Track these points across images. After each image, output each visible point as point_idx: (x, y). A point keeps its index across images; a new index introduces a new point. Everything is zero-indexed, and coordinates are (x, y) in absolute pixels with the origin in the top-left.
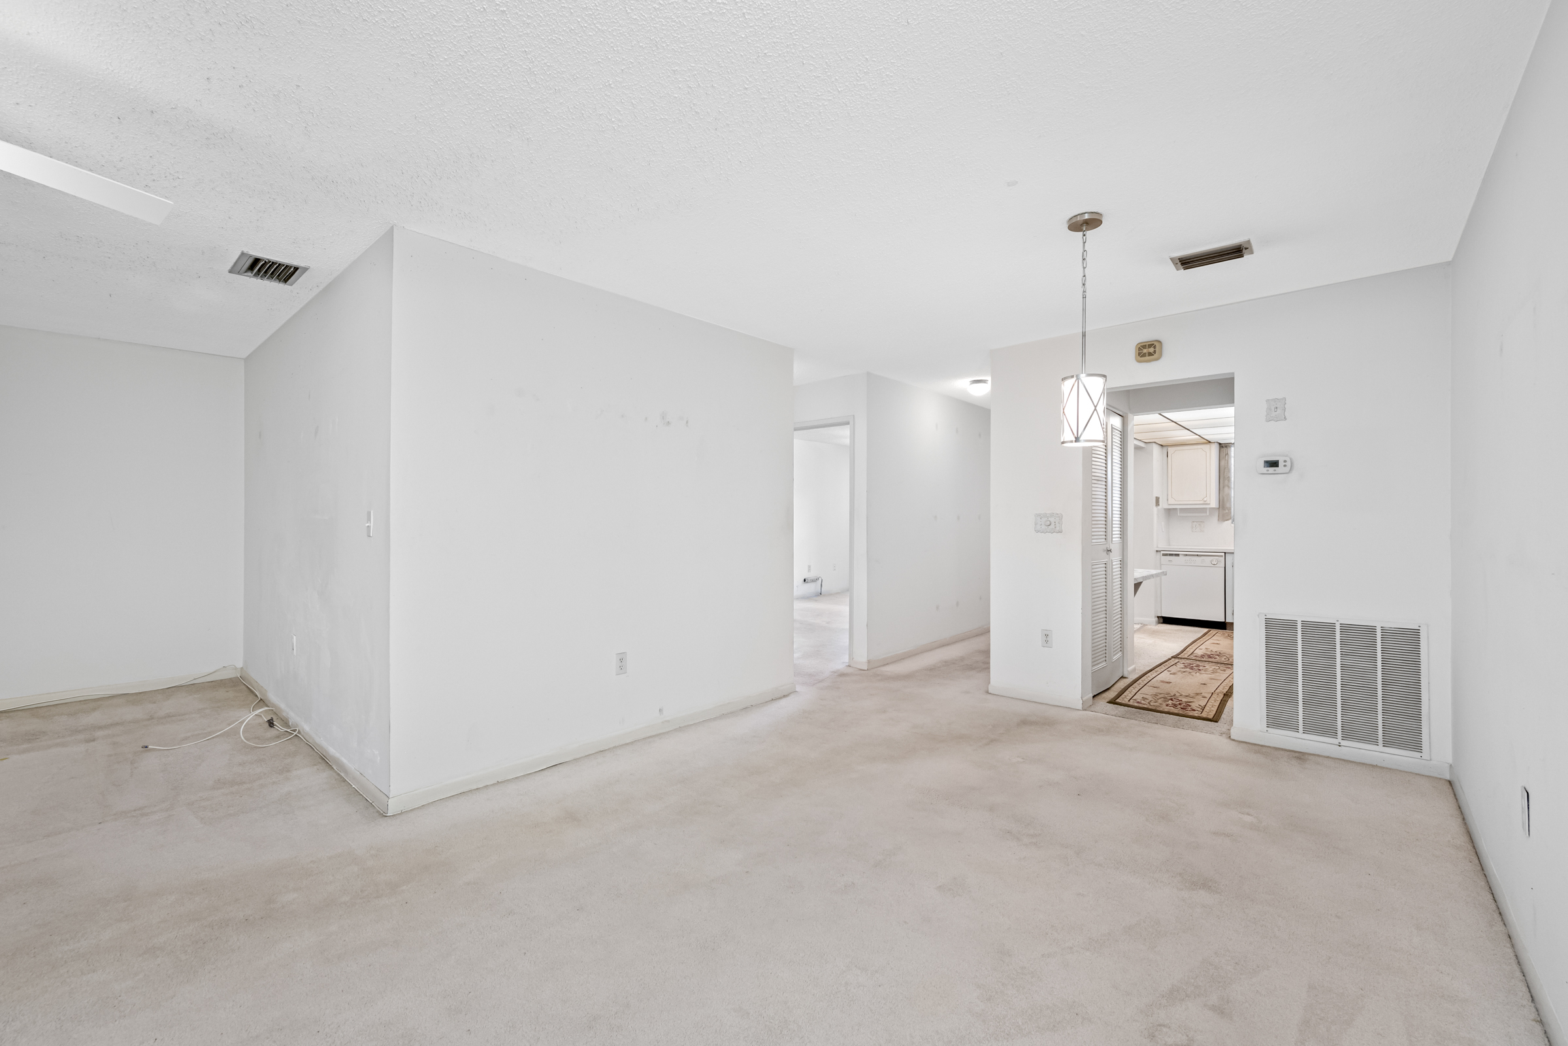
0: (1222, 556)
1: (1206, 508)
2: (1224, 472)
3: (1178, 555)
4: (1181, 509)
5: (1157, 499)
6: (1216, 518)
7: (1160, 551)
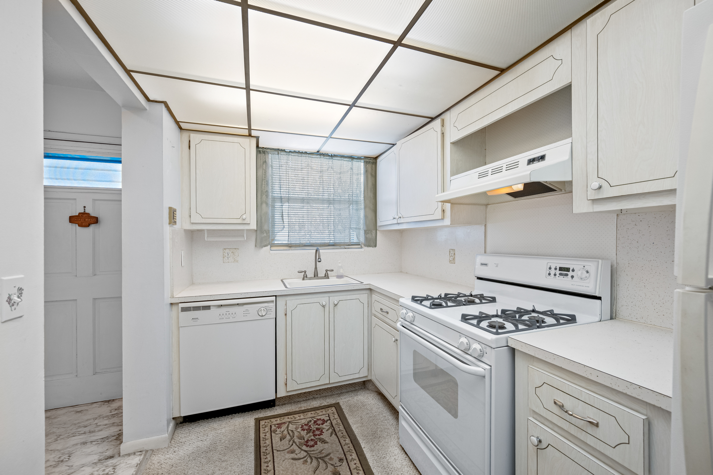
0: (272, 301)
1: (243, 230)
2: (262, 184)
3: (208, 308)
4: (208, 230)
5: (172, 213)
6: (252, 243)
7: (177, 304)
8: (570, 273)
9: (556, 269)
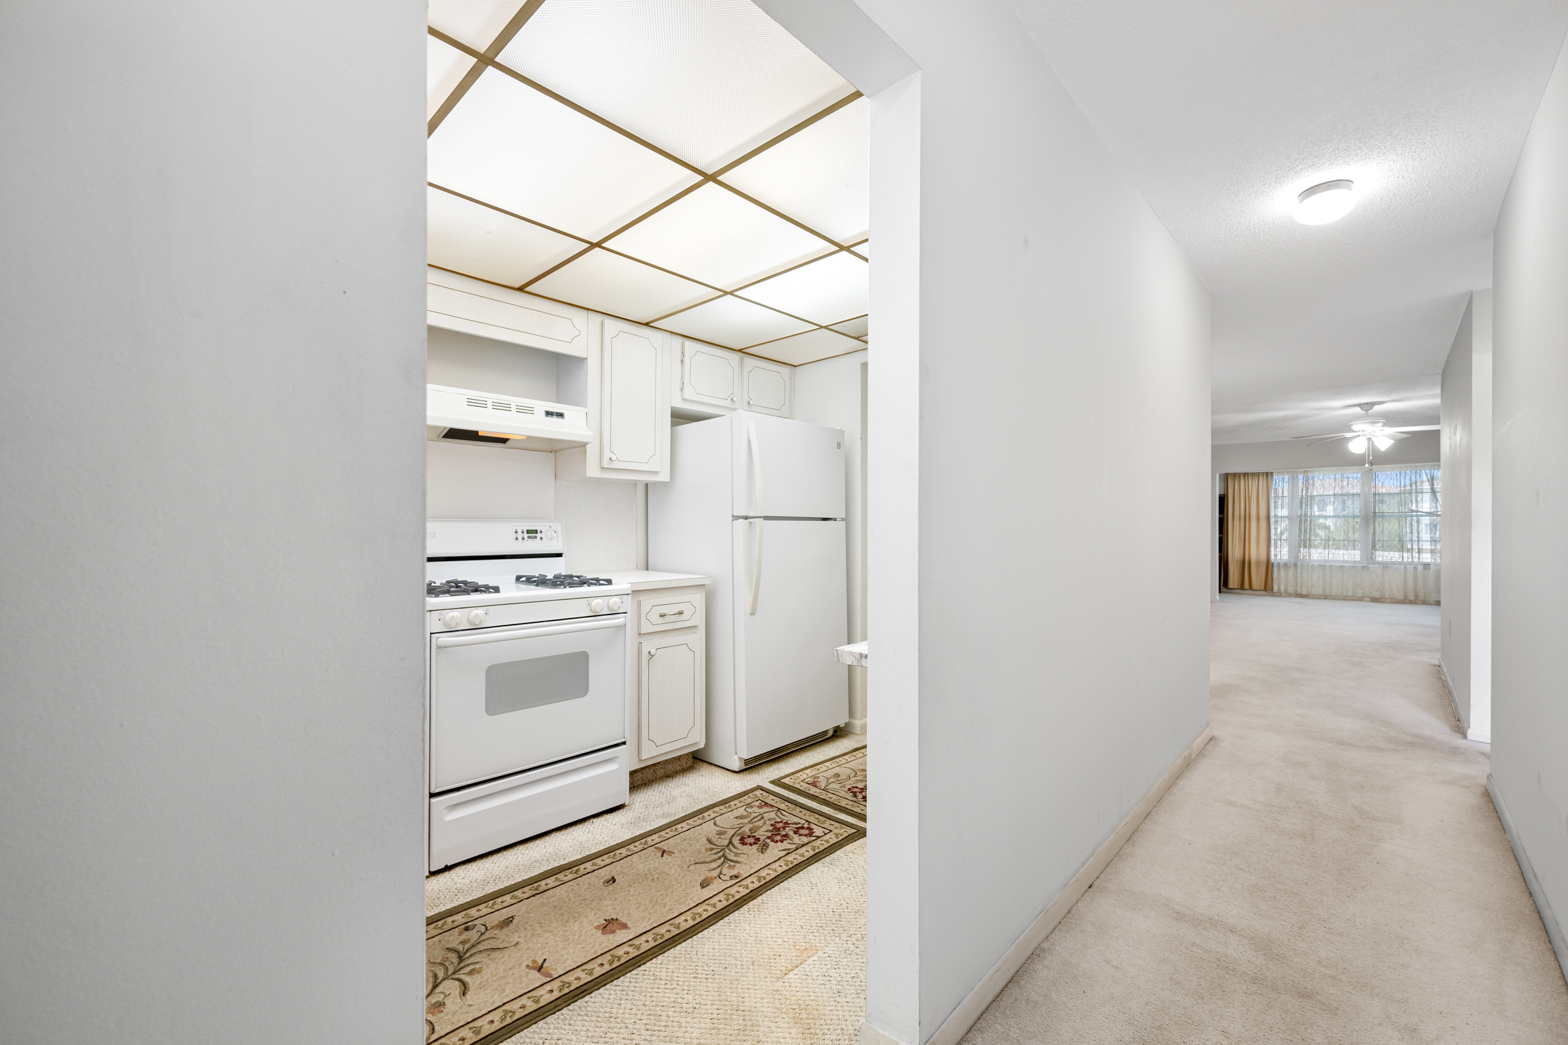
8: (539, 535)
9: (523, 532)
